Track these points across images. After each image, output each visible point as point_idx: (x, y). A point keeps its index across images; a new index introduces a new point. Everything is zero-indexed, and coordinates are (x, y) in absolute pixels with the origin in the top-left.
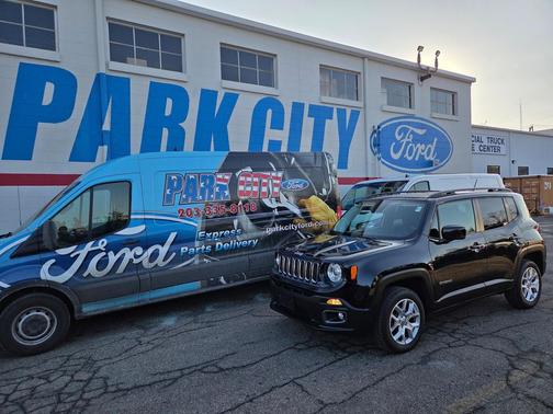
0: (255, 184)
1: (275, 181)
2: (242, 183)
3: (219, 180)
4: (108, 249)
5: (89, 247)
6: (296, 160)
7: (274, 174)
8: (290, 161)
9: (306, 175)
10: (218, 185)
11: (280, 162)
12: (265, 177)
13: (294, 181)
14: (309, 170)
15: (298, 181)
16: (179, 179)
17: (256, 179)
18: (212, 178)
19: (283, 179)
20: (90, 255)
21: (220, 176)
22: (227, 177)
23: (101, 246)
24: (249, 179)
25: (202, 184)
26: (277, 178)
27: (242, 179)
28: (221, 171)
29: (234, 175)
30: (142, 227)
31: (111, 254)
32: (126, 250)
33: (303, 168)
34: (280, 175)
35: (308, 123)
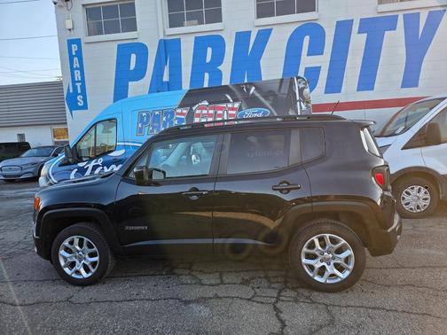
0: (210, 115)
1: (230, 112)
2: (198, 115)
3: (178, 114)
4: (103, 165)
5: (93, 163)
6: (257, 89)
7: (230, 105)
8: (248, 90)
9: (267, 103)
10: (177, 118)
11: (237, 93)
12: (221, 109)
13: (252, 110)
14: (271, 98)
15: (256, 110)
16: (148, 116)
17: (211, 112)
18: (172, 114)
19: (240, 109)
20: (95, 168)
21: (179, 111)
22: (185, 111)
23: (99, 163)
24: (205, 112)
25: (164, 119)
26: (233, 109)
27: (198, 112)
28: (180, 106)
29: (191, 109)
30: (122, 152)
31: (105, 167)
32: (113, 166)
33: (263, 97)
34: (237, 105)
35: (358, 41)
